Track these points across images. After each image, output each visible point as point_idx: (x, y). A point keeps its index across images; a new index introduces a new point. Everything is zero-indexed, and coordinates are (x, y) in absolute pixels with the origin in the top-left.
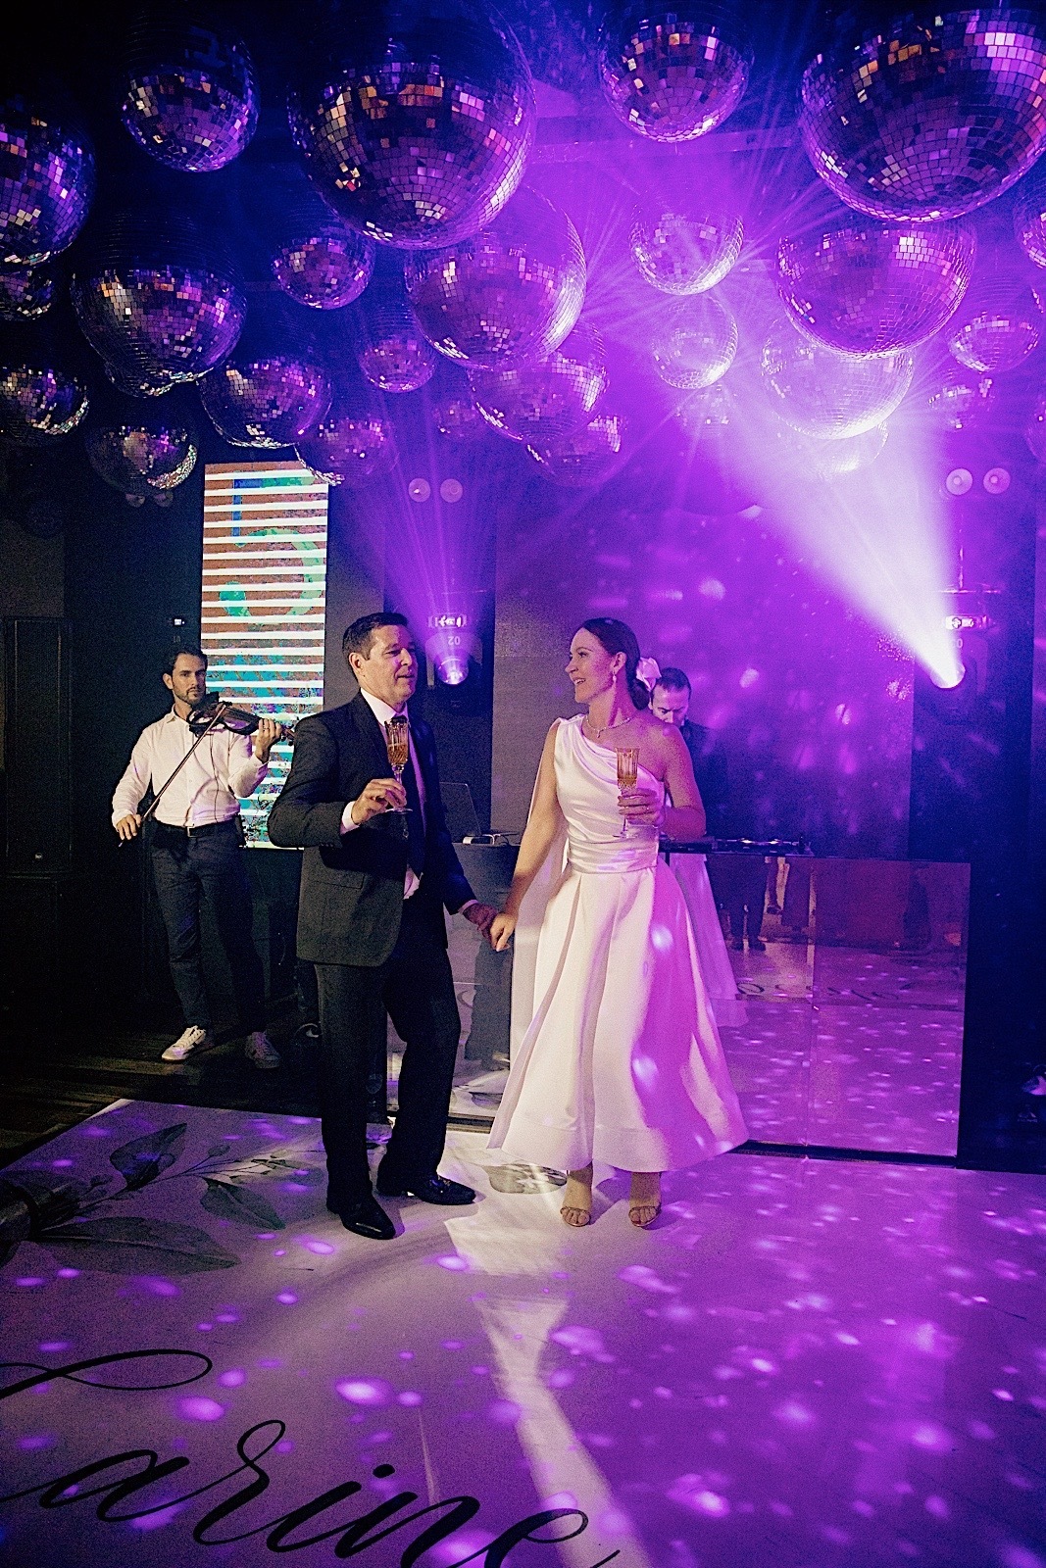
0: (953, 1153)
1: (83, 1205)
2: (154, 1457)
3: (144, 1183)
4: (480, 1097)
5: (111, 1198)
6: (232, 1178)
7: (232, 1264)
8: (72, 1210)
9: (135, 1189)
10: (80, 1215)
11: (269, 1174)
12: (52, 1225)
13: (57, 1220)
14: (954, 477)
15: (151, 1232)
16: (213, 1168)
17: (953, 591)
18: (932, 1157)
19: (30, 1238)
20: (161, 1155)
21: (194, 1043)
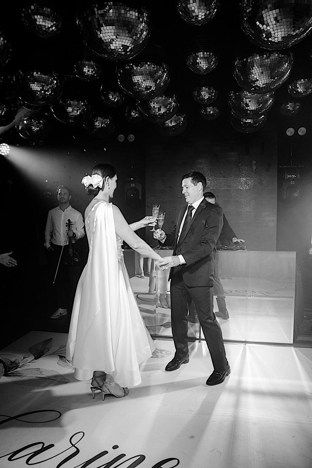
0: (292, 342)
1: (20, 365)
2: (44, 444)
3: (39, 357)
5: (29, 362)
7: (68, 382)
8: (17, 367)
9: (36, 359)
10: (20, 368)
12: (11, 371)
13: (12, 370)
14: (289, 131)
15: (42, 373)
16: (61, 352)
17: (289, 167)
18: (285, 344)
19: (4, 375)
20: (45, 348)
21: (60, 313)
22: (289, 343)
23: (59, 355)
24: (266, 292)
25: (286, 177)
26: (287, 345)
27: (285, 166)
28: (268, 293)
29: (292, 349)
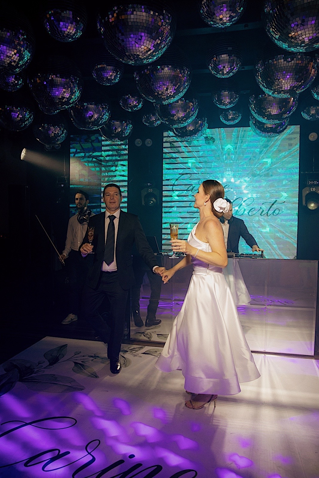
0: (313, 354)
1: (35, 370)
2: (59, 451)
3: (54, 363)
4: (160, 336)
5: (44, 368)
6: (82, 362)
7: (83, 389)
8: (32, 372)
9: (52, 365)
10: (35, 373)
11: (93, 360)
12: (26, 377)
13: (28, 375)
14: (311, 136)
15: (57, 379)
16: (76, 358)
17: (311, 172)
18: (306, 355)
19: (19, 381)
20: (60, 354)
21: (71, 319)
22: (310, 355)
23: (73, 362)
24: (285, 302)
25: (308, 183)
26: (307, 357)
27: (306, 172)
28: (287, 303)
29: (313, 361)
